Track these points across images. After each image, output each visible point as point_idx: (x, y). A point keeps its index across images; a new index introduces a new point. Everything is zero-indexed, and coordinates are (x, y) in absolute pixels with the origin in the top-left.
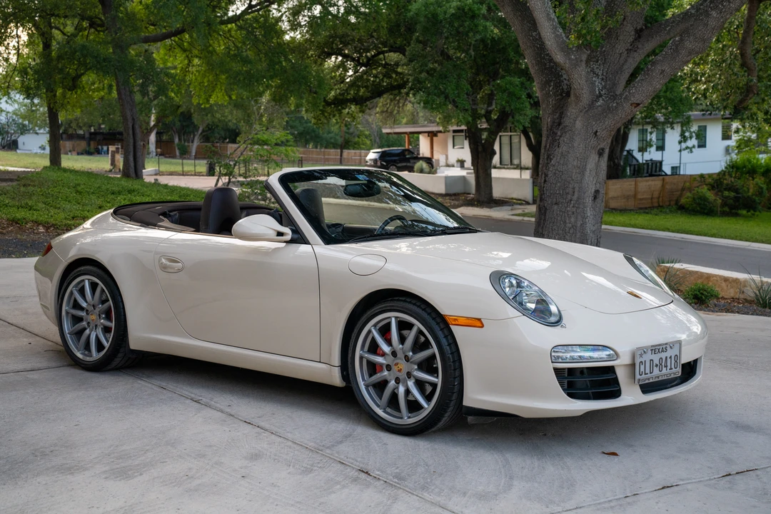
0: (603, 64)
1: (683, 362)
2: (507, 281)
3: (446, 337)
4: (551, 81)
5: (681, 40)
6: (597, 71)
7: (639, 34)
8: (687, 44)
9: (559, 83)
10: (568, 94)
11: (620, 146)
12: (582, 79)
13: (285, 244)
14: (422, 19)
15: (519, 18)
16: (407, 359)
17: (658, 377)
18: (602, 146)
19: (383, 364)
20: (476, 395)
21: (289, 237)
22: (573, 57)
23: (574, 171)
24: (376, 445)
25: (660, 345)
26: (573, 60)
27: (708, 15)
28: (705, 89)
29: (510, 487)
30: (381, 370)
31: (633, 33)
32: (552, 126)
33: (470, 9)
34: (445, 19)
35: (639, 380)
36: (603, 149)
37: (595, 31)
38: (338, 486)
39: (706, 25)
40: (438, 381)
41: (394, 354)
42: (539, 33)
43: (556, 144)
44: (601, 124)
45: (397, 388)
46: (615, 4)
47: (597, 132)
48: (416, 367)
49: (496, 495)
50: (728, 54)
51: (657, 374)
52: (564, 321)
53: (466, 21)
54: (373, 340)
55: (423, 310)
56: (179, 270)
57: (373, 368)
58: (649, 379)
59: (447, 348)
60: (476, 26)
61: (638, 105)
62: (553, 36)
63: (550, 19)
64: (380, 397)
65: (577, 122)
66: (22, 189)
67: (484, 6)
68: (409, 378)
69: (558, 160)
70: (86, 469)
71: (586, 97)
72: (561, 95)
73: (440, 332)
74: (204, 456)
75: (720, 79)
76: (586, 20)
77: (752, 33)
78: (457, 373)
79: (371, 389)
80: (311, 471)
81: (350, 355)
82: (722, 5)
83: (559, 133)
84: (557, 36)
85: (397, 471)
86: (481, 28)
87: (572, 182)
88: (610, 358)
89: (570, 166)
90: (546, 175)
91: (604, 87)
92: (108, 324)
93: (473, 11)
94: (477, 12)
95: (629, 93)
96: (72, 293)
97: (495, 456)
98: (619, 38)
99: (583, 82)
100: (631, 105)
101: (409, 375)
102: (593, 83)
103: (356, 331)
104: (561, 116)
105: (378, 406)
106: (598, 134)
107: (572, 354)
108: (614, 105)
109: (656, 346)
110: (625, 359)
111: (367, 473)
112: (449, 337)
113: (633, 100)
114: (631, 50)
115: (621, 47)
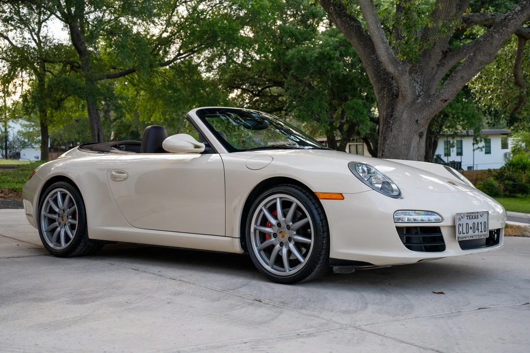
0: (421, 74)
1: (490, 229)
2: (360, 168)
3: (316, 209)
4: (385, 88)
5: (475, 55)
6: (417, 79)
7: (445, 54)
8: (479, 57)
9: (391, 89)
10: (397, 96)
11: (432, 150)
12: (406, 84)
13: (200, 155)
14: (296, 61)
15: (362, 46)
16: (288, 227)
17: (472, 237)
18: (421, 131)
19: (271, 233)
20: (339, 250)
21: (203, 149)
22: (400, 68)
23: (403, 148)
24: (266, 288)
25: (473, 213)
26: (400, 70)
27: (492, 37)
28: (490, 99)
29: (366, 308)
30: (270, 237)
31: (441, 54)
32: (386, 118)
33: (328, 54)
34: (311, 61)
35: (459, 237)
36: (422, 133)
37: (415, 52)
38: (238, 307)
39: (492, 44)
40: (311, 241)
41: (279, 225)
42: (376, 56)
43: (389, 129)
44: (420, 115)
45: (281, 250)
46: (428, 34)
47: (418, 120)
48: (295, 233)
49: (356, 311)
50: (506, 75)
51: (471, 235)
52: (403, 194)
53: (325, 62)
54: (264, 216)
55: (300, 191)
56: (125, 179)
57: (263, 237)
58: (466, 238)
59: (317, 218)
60: (332, 65)
61: (446, 101)
62: (386, 53)
63: (384, 42)
64: (269, 258)
65: (404, 114)
66: (20, 172)
67: (337, 52)
68: (290, 241)
69: (391, 140)
70: (53, 300)
71: (409, 98)
72: (392, 97)
73: (313, 205)
74: (140, 294)
75: (501, 92)
76: (408, 43)
77: (521, 61)
78: (325, 234)
79: (262, 253)
80: (218, 300)
81: (247, 229)
82: (502, 30)
83: (391, 122)
84: (389, 54)
85: (282, 300)
86: (335, 66)
87: (401, 155)
88: (437, 221)
89: (400, 145)
90: (383, 151)
91: (422, 90)
92: (73, 221)
93: (330, 55)
94: (332, 56)
95: (440, 93)
96: (48, 202)
97: (354, 294)
98: (431, 57)
99: (407, 86)
100: (441, 101)
101: (290, 239)
102: (414, 87)
103: (251, 211)
104: (392, 111)
105: (268, 264)
106: (419, 122)
107: (409, 217)
108: (429, 101)
109: (471, 213)
110: (448, 222)
111: (260, 301)
112: (319, 209)
113: (443, 97)
114: (439, 65)
115: (433, 63)
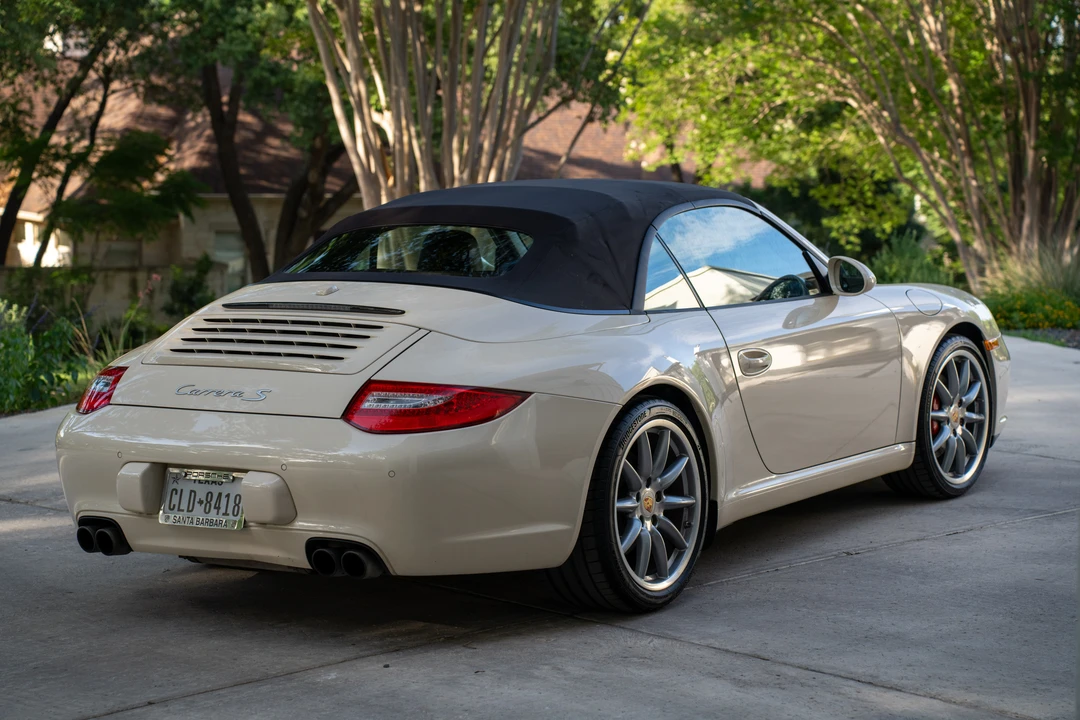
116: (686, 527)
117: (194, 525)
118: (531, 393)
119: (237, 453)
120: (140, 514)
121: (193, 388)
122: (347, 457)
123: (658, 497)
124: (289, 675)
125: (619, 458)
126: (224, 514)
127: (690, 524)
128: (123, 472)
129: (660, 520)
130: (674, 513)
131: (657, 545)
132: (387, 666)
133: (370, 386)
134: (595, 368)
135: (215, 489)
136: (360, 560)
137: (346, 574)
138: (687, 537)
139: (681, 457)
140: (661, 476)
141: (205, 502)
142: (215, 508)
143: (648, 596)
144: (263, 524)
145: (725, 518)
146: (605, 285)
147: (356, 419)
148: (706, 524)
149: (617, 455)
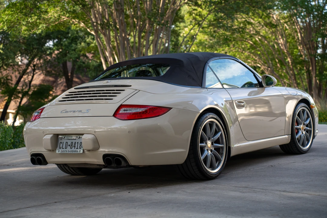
116: (221, 154)
117: (67, 153)
118: (172, 108)
119: (80, 129)
120: (50, 150)
121: (65, 111)
122: (115, 128)
123: (212, 144)
124: (99, 195)
125: (200, 129)
126: (77, 149)
127: (222, 153)
128: (44, 137)
129: (213, 151)
130: (217, 149)
131: (213, 159)
132: (129, 192)
133: (121, 106)
134: (191, 103)
135: (74, 141)
136: (120, 160)
137: (116, 165)
138: (222, 157)
139: (219, 132)
140: (213, 137)
141: (71, 145)
142: (74, 147)
143: (210, 174)
144: (89, 151)
145: (233, 153)
146: (193, 79)
147: (117, 116)
148: (227, 153)
149: (199, 129)
